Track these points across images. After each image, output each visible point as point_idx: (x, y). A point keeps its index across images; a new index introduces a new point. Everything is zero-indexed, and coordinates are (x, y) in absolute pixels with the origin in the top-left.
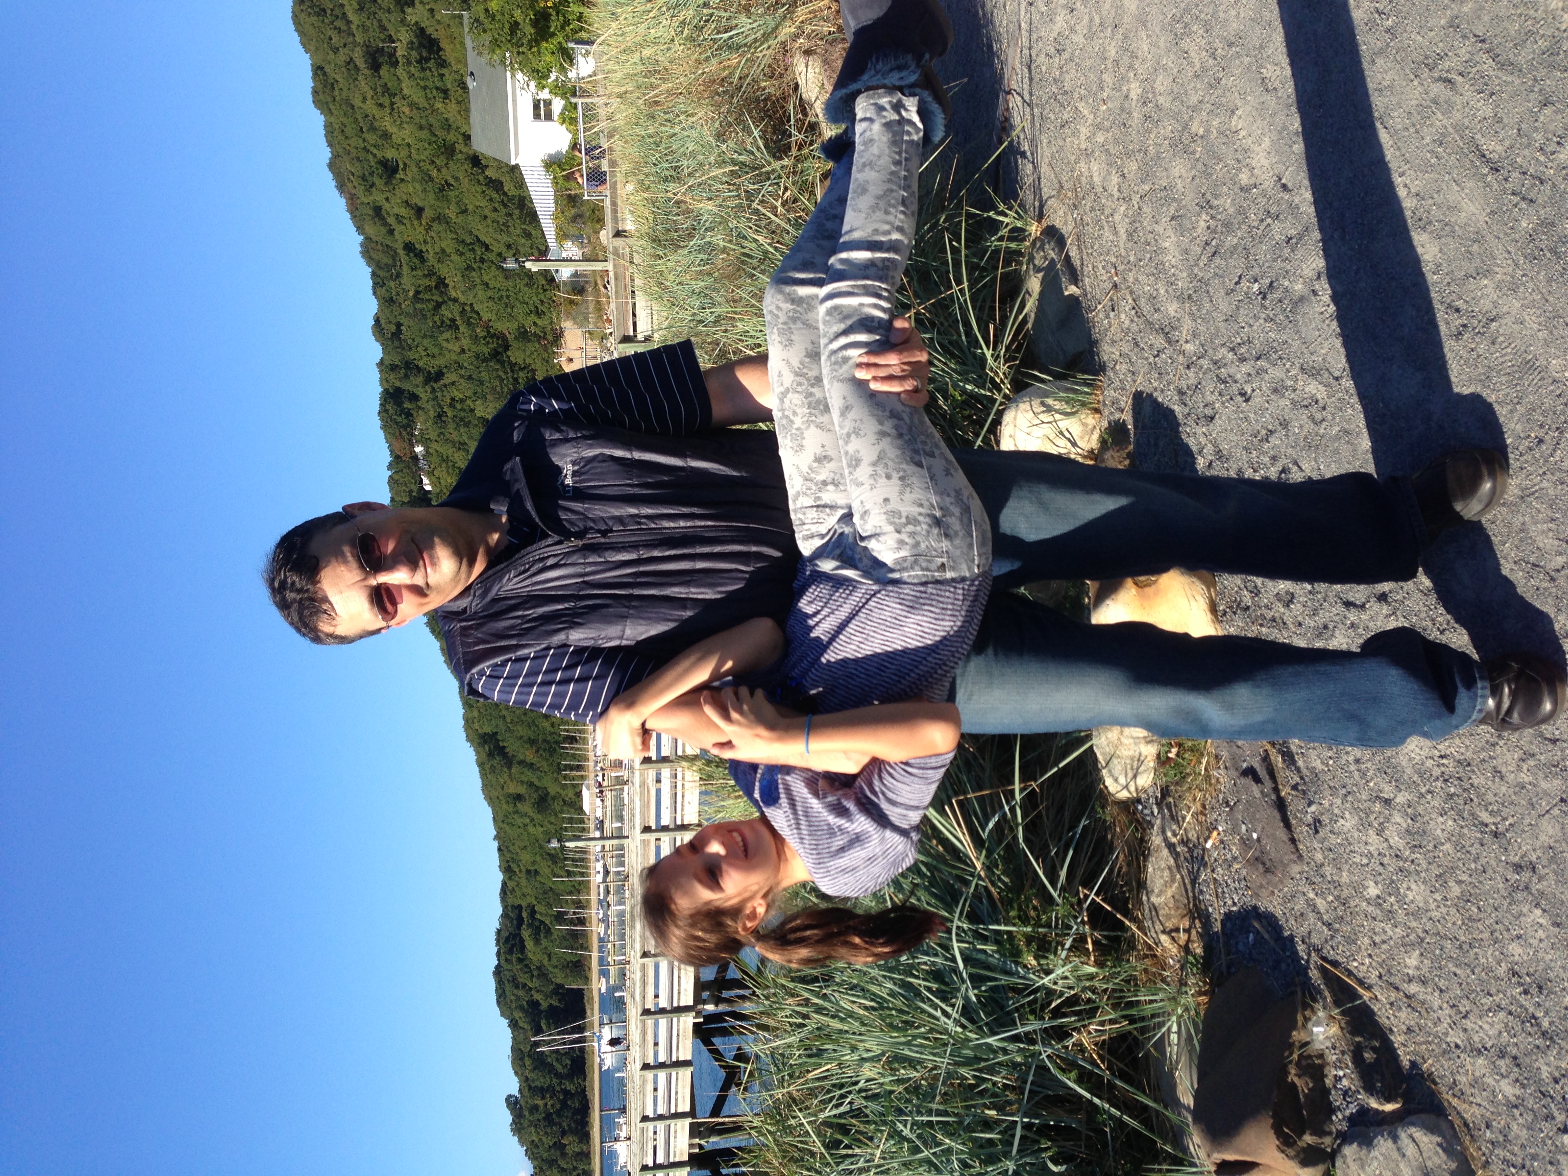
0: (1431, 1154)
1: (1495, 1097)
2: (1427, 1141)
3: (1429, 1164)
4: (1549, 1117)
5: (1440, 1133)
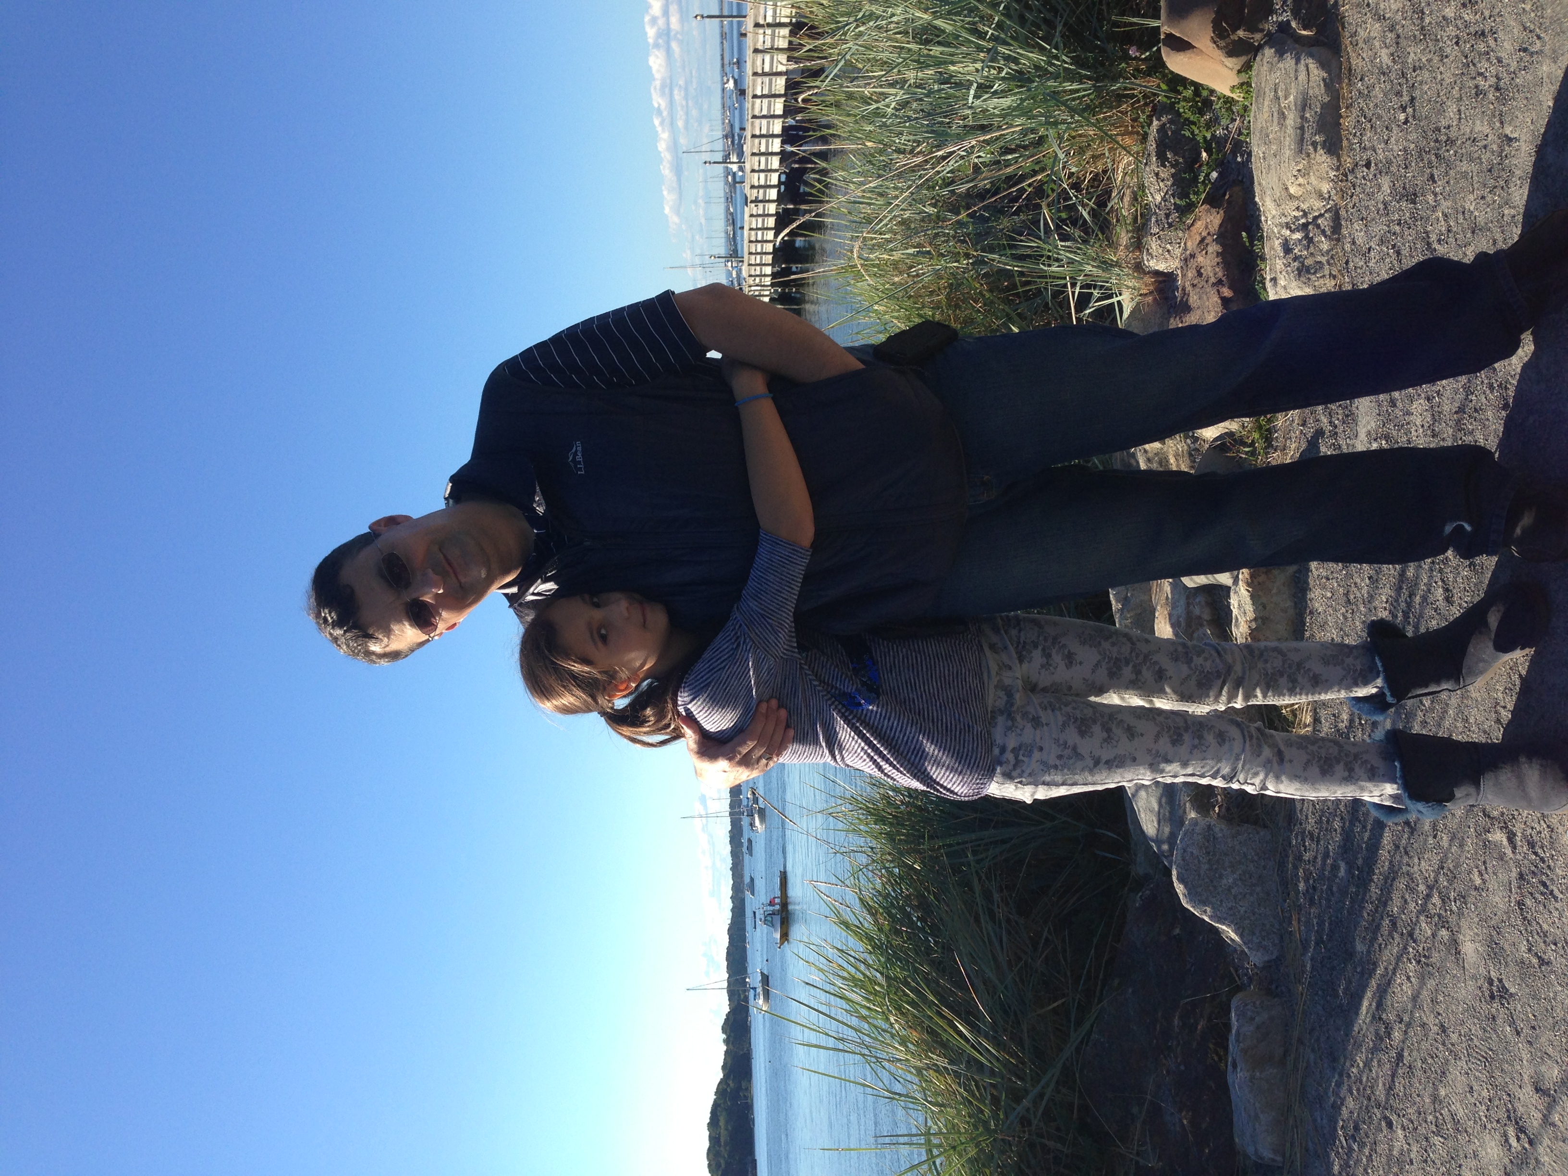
0: (1314, 85)
1: (1375, 58)
2: (1317, 73)
3: (1311, 92)
4: (1399, 94)
5: (1329, 72)
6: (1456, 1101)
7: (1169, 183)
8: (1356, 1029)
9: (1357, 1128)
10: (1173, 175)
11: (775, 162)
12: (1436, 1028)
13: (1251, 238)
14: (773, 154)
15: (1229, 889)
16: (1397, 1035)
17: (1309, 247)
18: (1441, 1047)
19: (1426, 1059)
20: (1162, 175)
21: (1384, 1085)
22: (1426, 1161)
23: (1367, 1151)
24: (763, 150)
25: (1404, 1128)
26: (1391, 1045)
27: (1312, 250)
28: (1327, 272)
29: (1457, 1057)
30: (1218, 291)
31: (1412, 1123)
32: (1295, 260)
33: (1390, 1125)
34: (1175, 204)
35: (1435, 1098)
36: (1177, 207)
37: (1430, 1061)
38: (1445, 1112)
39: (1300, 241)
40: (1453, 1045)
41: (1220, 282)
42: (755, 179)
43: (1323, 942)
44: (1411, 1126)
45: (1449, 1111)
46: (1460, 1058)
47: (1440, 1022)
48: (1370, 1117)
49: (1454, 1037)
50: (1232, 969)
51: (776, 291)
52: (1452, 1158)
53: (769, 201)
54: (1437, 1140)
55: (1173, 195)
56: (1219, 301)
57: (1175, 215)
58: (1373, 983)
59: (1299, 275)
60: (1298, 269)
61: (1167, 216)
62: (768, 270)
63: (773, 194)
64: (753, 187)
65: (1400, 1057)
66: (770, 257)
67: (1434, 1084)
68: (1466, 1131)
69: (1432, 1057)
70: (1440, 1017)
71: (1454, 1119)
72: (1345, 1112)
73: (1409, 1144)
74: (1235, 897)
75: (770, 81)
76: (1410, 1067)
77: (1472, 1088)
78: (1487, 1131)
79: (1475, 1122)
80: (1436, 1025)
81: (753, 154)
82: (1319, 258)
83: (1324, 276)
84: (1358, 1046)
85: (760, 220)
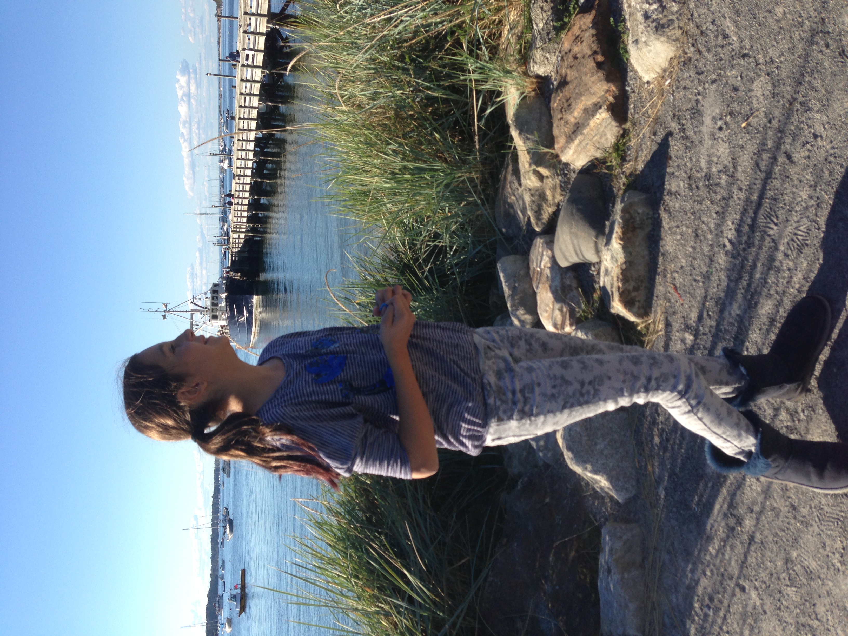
6: (809, 557)
7: (549, 13)
8: (708, 528)
9: (711, 599)
10: (552, 8)
11: (251, 155)
12: (786, 509)
13: (616, 22)
14: (249, 150)
15: (602, 452)
16: (748, 523)
17: (663, 11)
18: (792, 521)
19: (777, 533)
20: (545, 8)
21: (737, 561)
22: (779, 609)
23: (721, 614)
24: (244, 148)
25: (756, 589)
26: (742, 531)
27: (665, 13)
28: (676, 25)
29: (807, 524)
30: (594, 59)
31: (765, 583)
32: (653, 22)
33: (743, 589)
34: (553, 26)
35: (788, 561)
36: (555, 28)
37: (781, 534)
38: (798, 568)
39: (656, 10)
40: (804, 517)
41: (595, 53)
42: (239, 163)
43: (675, 474)
44: (764, 586)
45: (802, 566)
46: (811, 525)
47: (791, 503)
48: (724, 588)
49: (804, 511)
50: (591, 517)
51: (249, 226)
52: (806, 600)
53: (247, 176)
54: (791, 591)
55: (552, 20)
56: (595, 65)
57: (553, 33)
58: (724, 491)
59: (657, 30)
60: (656, 27)
61: (548, 34)
62: (245, 214)
63: (249, 172)
64: (238, 168)
65: (752, 539)
66: (247, 207)
67: (785, 550)
68: (819, 577)
69: (784, 531)
70: (790, 500)
71: (807, 571)
72: (700, 590)
73: (762, 600)
74: (606, 457)
75: (249, 111)
76: (762, 543)
77: (824, 544)
78: (841, 573)
79: (828, 568)
80: (787, 506)
81: (238, 150)
82: (671, 17)
83: (674, 28)
84: (709, 539)
85: (241, 186)
